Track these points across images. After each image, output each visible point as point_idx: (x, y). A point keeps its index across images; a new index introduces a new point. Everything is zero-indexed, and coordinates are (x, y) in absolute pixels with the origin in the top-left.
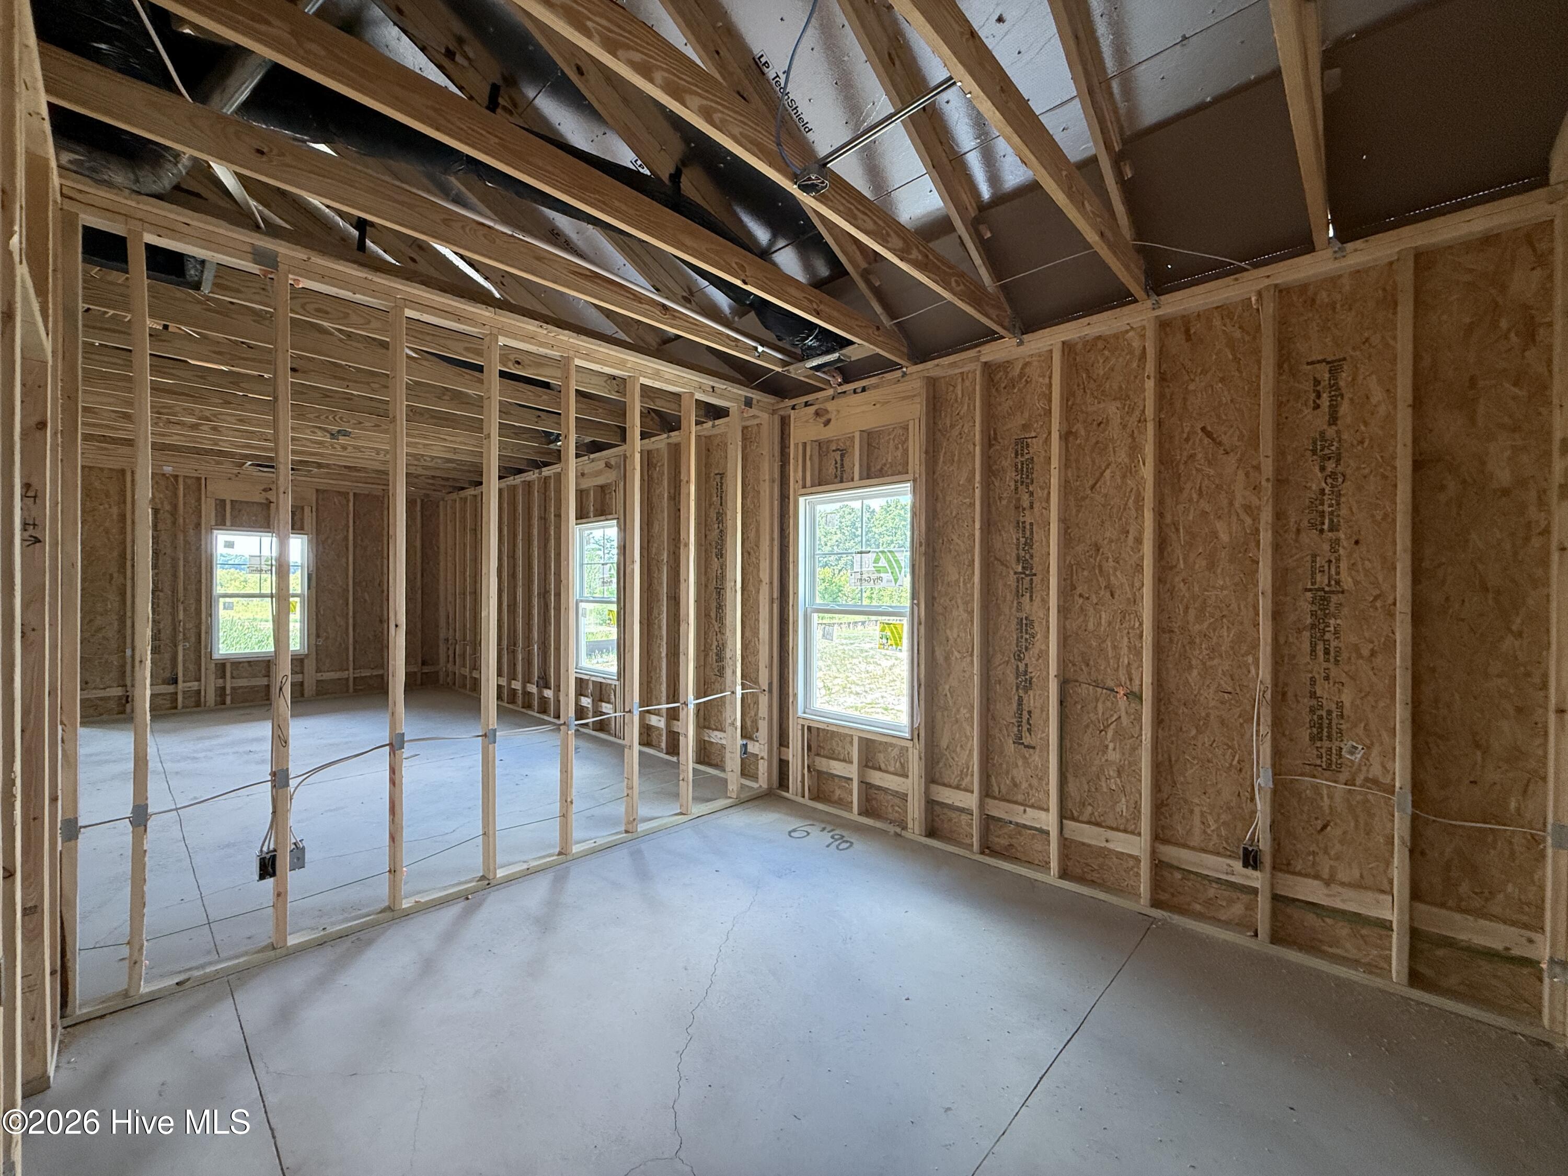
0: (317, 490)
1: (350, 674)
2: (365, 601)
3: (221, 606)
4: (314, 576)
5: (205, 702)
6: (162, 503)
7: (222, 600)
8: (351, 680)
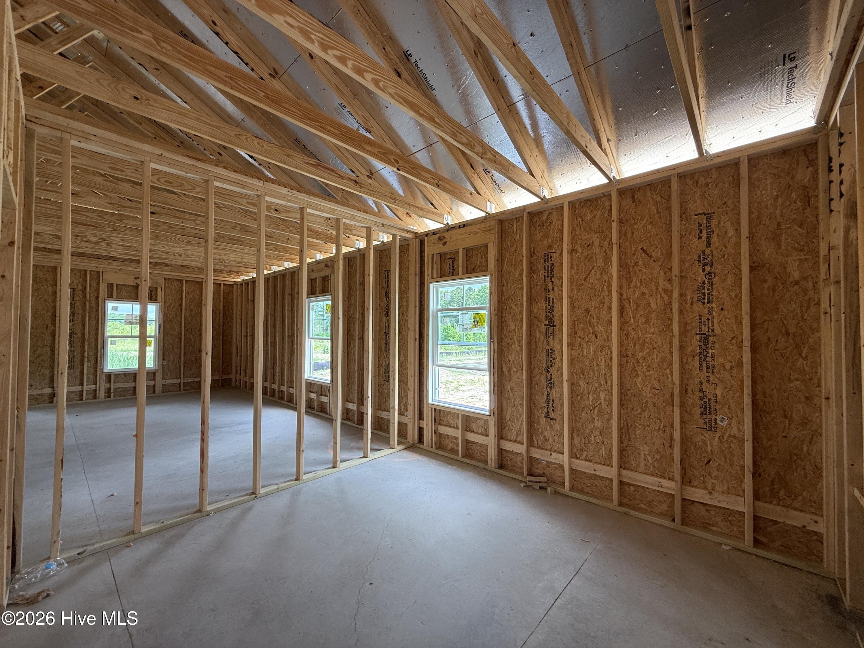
0: (165, 279)
1: (182, 381)
2: (191, 339)
3: (109, 342)
4: (162, 327)
5: (99, 396)
6: (77, 286)
7: (110, 339)
8: (182, 384)
